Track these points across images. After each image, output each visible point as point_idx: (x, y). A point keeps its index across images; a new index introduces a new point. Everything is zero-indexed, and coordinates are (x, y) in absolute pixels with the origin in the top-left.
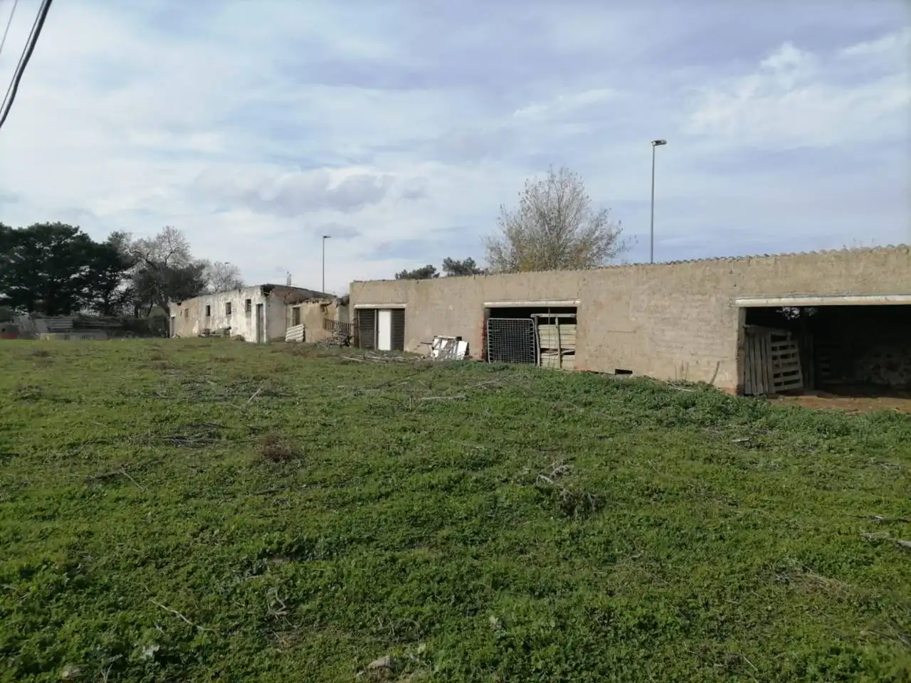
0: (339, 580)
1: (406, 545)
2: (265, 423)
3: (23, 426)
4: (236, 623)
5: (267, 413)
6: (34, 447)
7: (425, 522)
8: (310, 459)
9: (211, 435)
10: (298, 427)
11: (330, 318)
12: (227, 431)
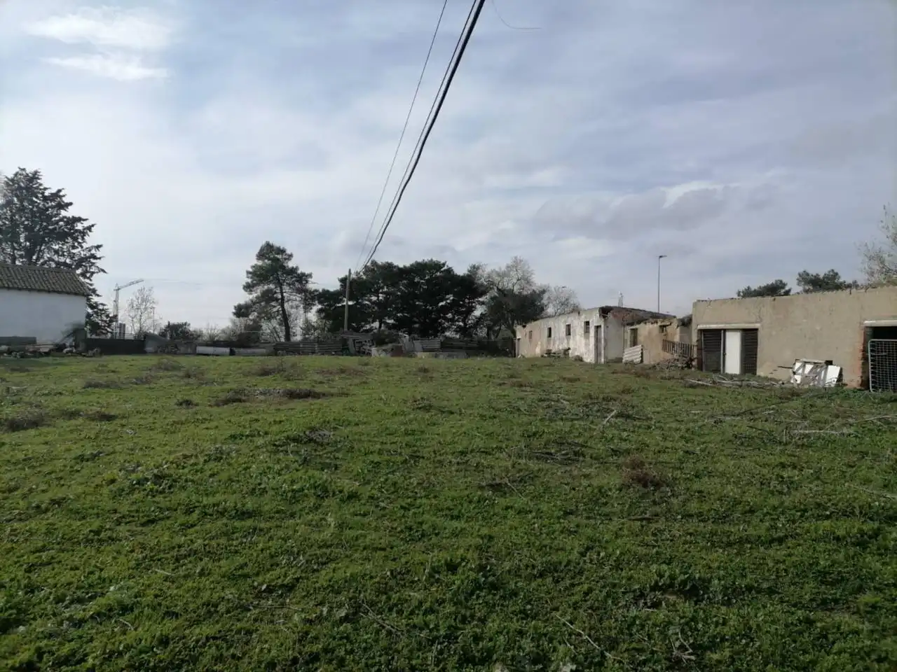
0: (748, 633)
1: (818, 605)
2: (624, 446)
3: (422, 432)
4: (644, 658)
5: (625, 434)
6: (434, 452)
7: (838, 581)
8: (681, 488)
9: (576, 454)
10: (659, 452)
11: (669, 339)
12: (590, 451)
